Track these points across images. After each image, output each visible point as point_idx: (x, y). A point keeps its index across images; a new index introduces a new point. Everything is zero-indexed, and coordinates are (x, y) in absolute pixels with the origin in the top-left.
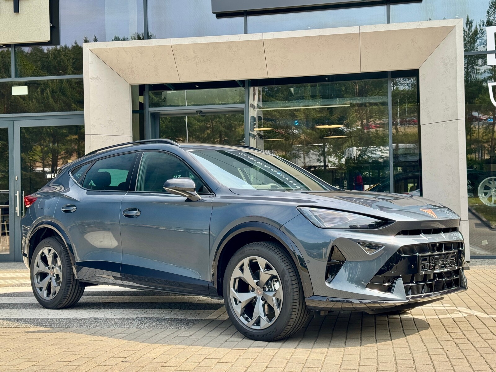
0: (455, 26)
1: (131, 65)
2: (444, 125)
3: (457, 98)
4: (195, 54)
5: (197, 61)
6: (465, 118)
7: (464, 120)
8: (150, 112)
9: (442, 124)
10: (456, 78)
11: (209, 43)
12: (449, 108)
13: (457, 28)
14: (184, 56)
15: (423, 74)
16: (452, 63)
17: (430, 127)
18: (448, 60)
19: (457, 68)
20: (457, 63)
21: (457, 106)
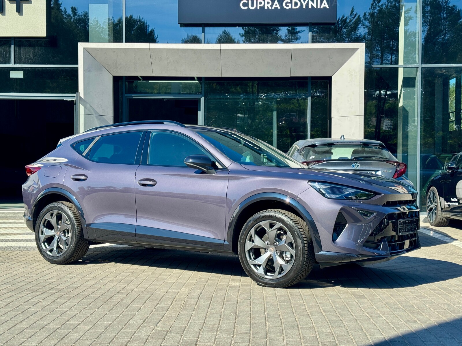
0: (358, 49)
1: (116, 61)
4: (167, 57)
5: (168, 61)
6: (363, 115)
8: (126, 98)
9: (347, 118)
10: (358, 86)
11: (179, 49)
12: (353, 107)
13: (361, 49)
14: (158, 57)
15: (335, 81)
16: (356, 74)
17: (339, 119)
18: (353, 73)
21: (358, 106)
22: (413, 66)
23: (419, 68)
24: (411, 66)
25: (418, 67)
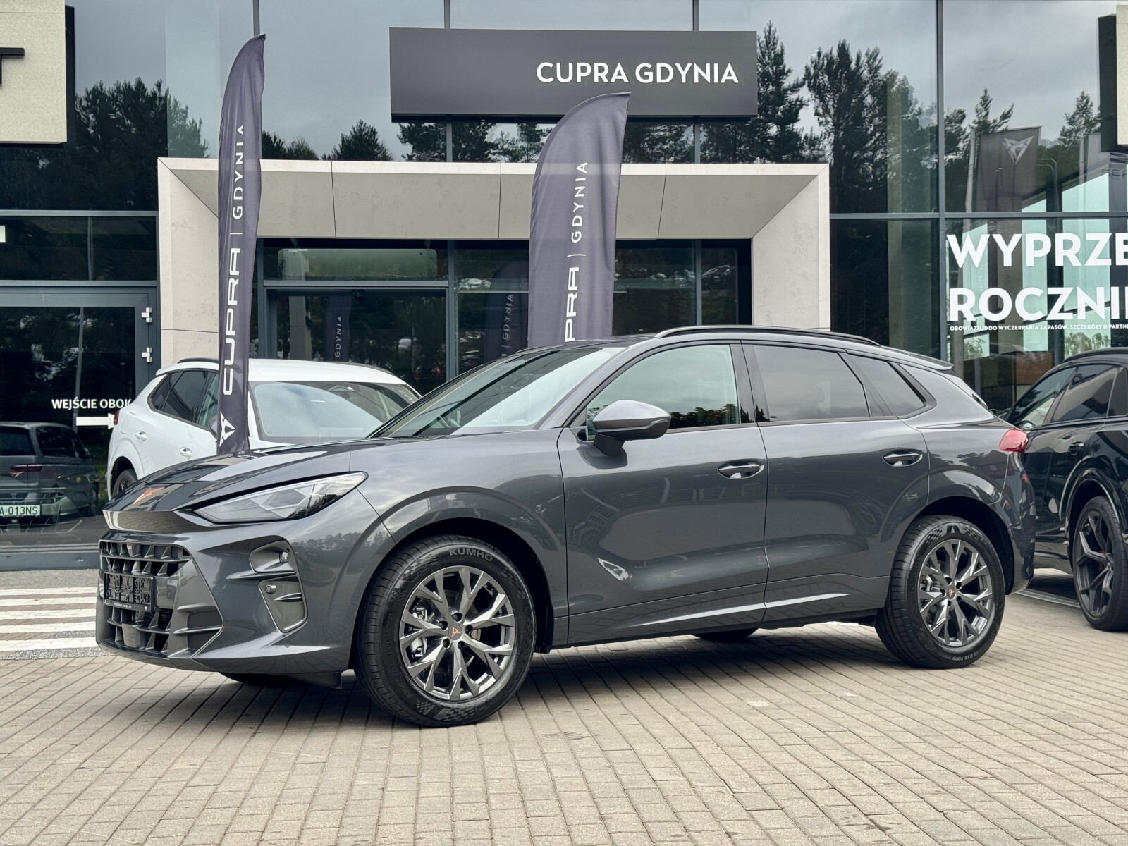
0: (818, 175)
3: (818, 293)
4: (374, 192)
5: (375, 203)
8: (265, 289)
10: (817, 261)
11: (403, 174)
13: (820, 178)
14: (352, 193)
15: (760, 249)
16: (810, 235)
19: (820, 246)
20: (820, 235)
21: (818, 306)
22: (928, 215)
24: (921, 217)
25: (938, 219)
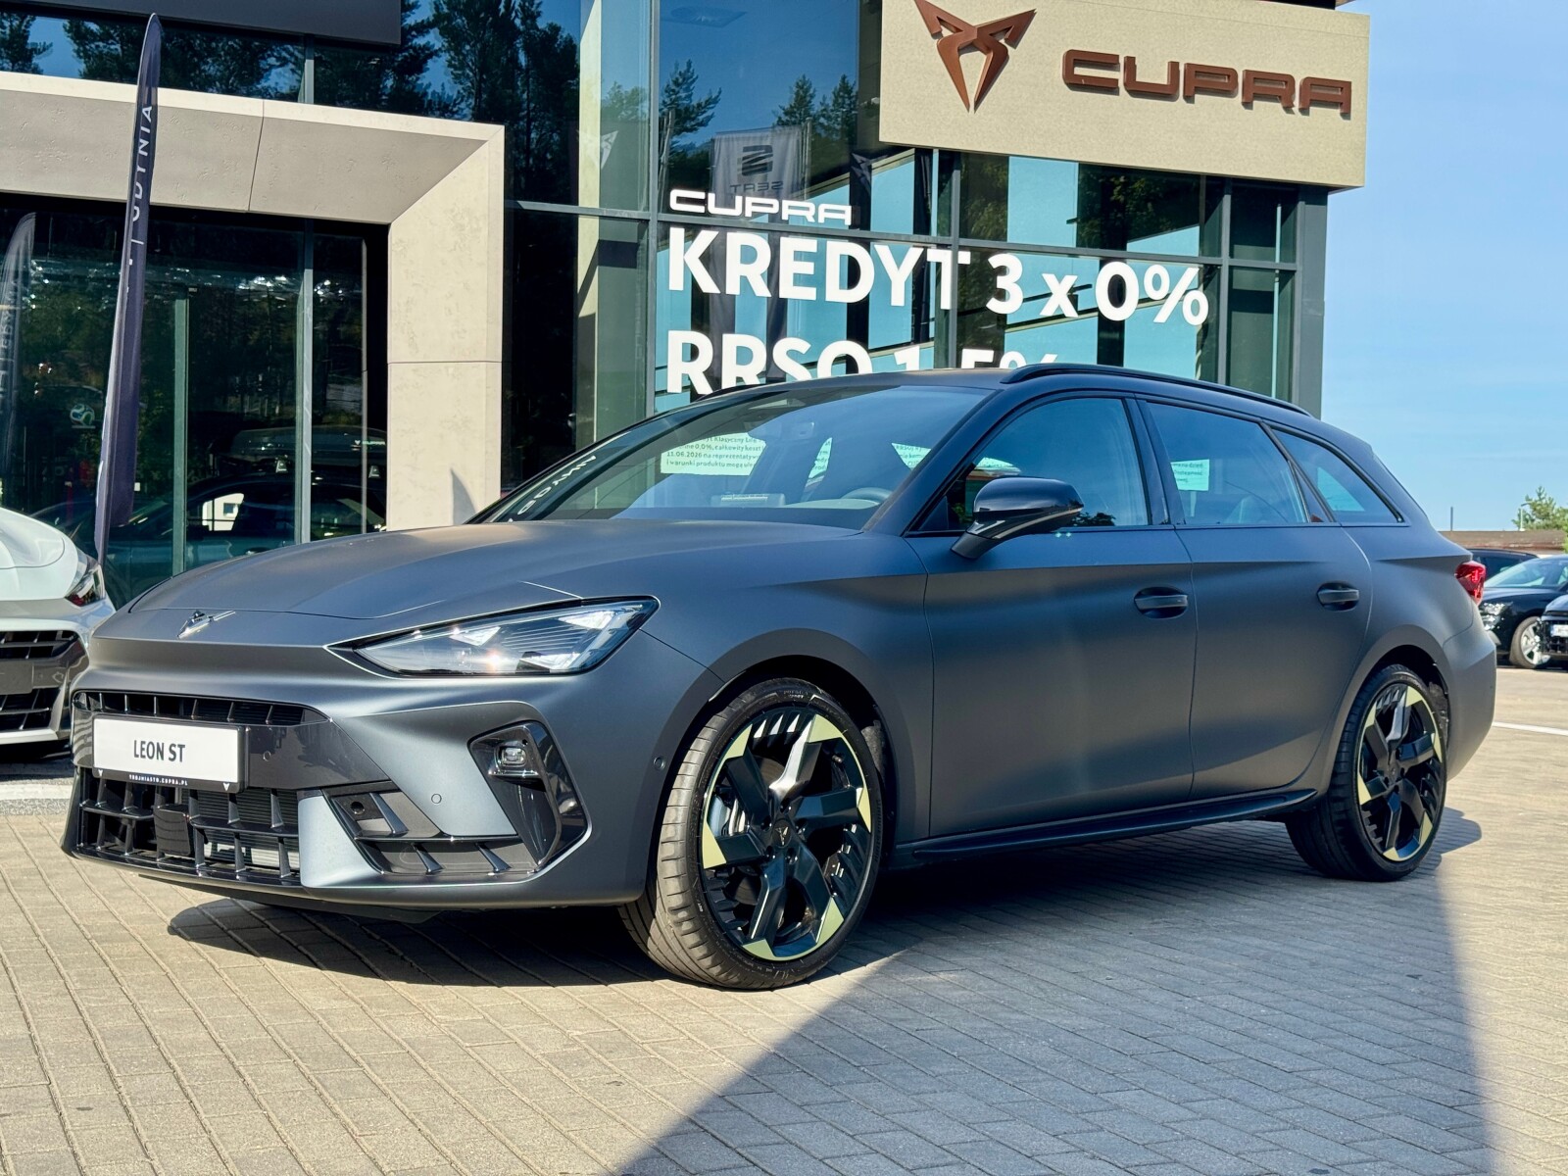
0: (484, 142)
2: (451, 370)
6: (500, 360)
7: (500, 364)
9: (447, 368)
10: (485, 265)
12: (465, 331)
13: (491, 145)
15: (401, 241)
16: (475, 226)
17: (414, 371)
18: (467, 219)
20: (490, 227)
22: (635, 214)
23: (650, 223)
24: (626, 216)
25: (647, 221)
